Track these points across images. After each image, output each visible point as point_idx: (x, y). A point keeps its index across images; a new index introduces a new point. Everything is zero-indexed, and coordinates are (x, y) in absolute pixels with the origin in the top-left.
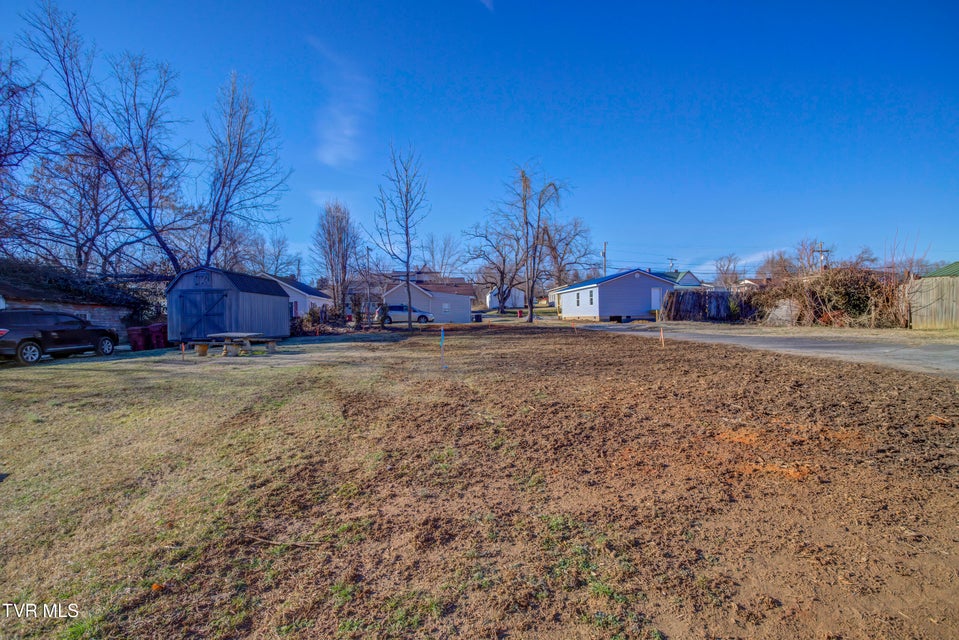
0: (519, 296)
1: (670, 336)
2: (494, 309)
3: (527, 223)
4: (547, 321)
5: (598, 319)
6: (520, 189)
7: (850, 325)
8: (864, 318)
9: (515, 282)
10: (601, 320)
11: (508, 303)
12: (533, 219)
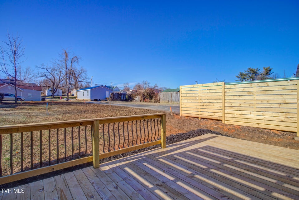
0: (60, 92)
1: (112, 105)
2: (49, 96)
3: (67, 68)
4: (71, 100)
5: (90, 100)
6: (64, 56)
7: (150, 102)
8: (152, 101)
9: (59, 87)
10: (91, 100)
11: (56, 94)
12: (69, 67)
